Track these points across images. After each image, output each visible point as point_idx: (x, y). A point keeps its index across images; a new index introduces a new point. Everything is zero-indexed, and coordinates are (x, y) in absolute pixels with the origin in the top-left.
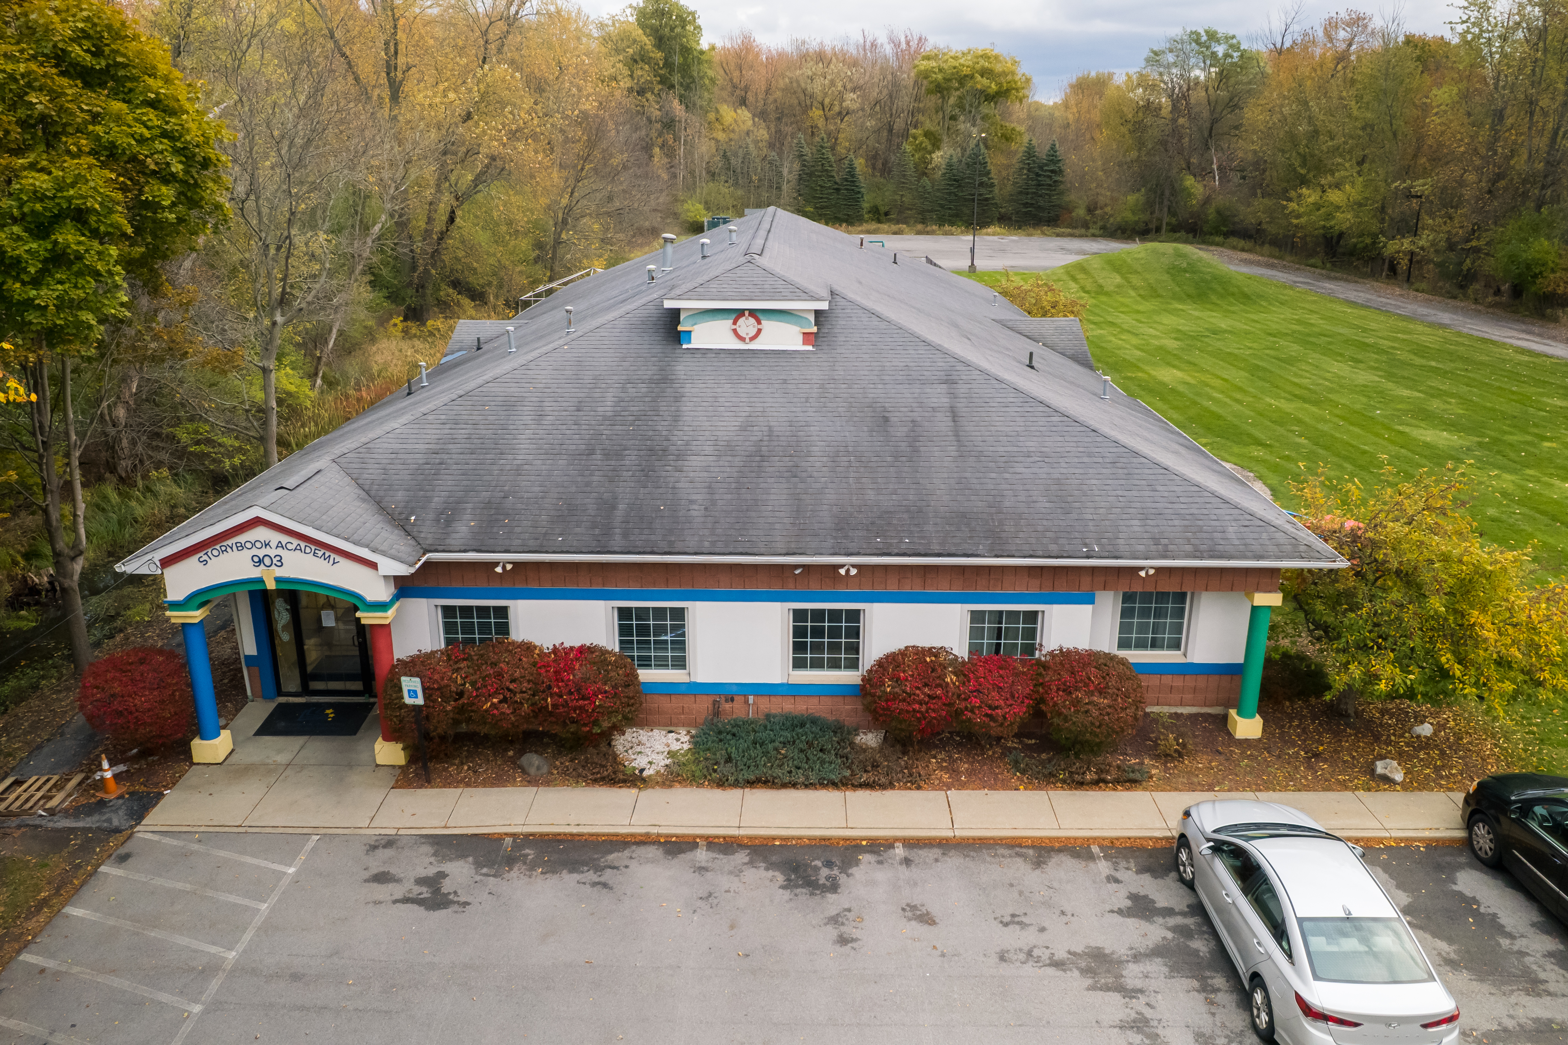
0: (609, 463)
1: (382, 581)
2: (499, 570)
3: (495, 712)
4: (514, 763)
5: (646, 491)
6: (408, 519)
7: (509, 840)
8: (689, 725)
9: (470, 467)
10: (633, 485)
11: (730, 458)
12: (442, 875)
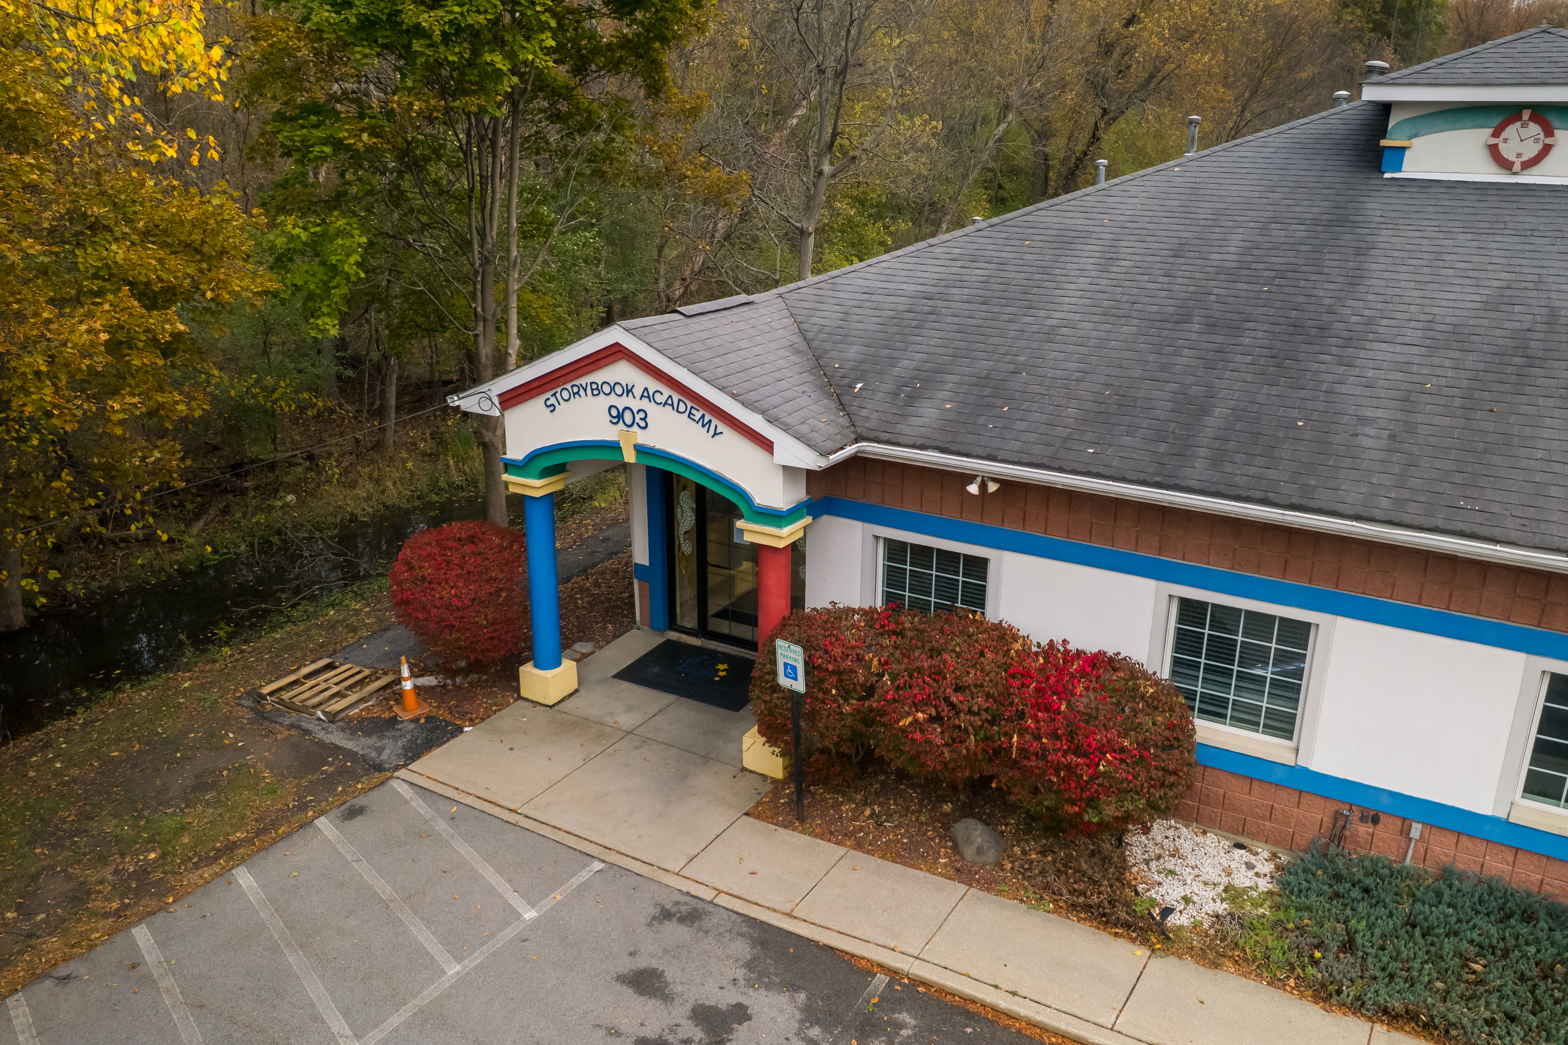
0: (1212, 338)
1: (779, 476)
2: (973, 489)
3: (918, 736)
4: (946, 824)
5: (1274, 390)
6: (851, 387)
7: (881, 980)
8: (1276, 843)
9: (974, 322)
10: (1249, 378)
11: (1456, 355)
12: (740, 1013)
